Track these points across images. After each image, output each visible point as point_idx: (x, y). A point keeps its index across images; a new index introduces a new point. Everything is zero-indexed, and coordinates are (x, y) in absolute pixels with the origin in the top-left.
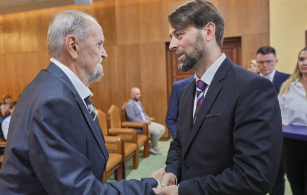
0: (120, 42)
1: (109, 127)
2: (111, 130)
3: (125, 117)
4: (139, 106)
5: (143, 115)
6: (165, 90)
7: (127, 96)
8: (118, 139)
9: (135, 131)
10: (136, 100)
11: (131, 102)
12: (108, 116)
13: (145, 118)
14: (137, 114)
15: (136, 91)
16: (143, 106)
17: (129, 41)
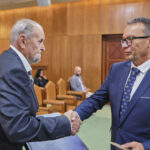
0: (69, 33)
1: (57, 93)
2: (59, 96)
3: (70, 87)
4: (80, 80)
5: (82, 86)
6: (100, 69)
7: (72, 72)
8: (63, 102)
9: (75, 97)
10: (78, 75)
11: (74, 77)
12: (57, 86)
13: (84, 89)
14: (78, 86)
15: (78, 69)
16: (83, 80)
17: (76, 33)
